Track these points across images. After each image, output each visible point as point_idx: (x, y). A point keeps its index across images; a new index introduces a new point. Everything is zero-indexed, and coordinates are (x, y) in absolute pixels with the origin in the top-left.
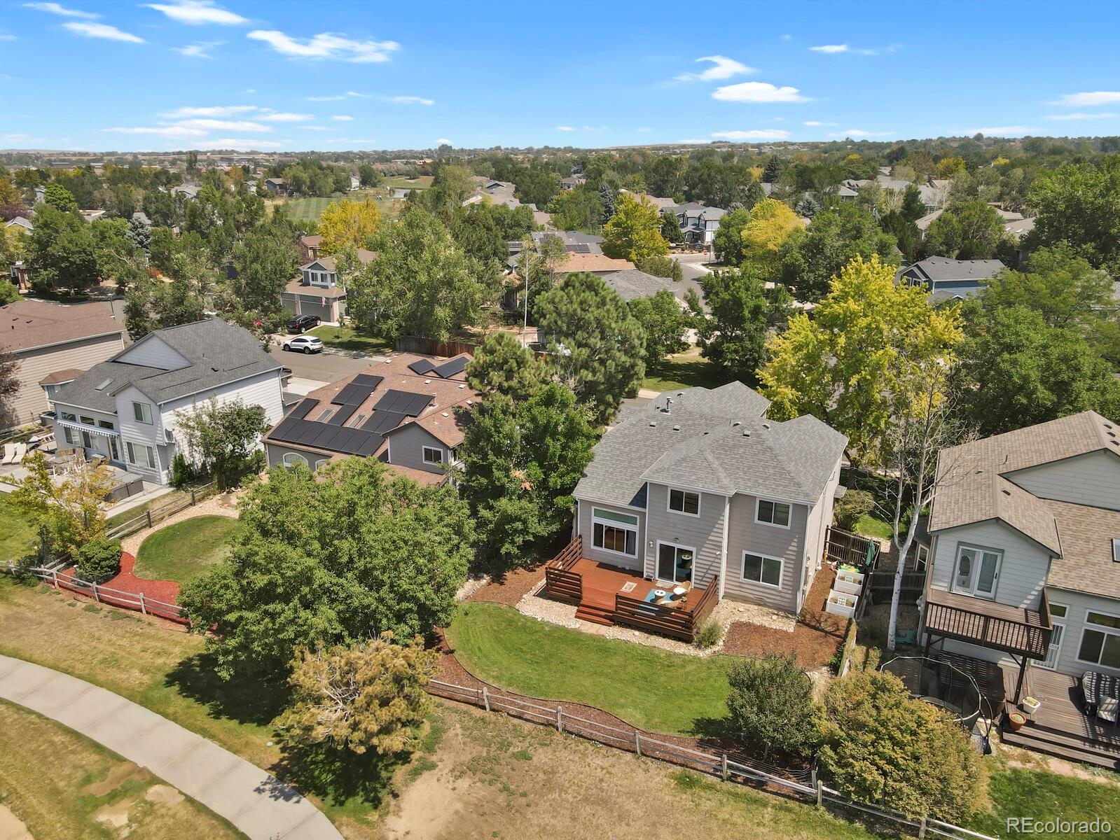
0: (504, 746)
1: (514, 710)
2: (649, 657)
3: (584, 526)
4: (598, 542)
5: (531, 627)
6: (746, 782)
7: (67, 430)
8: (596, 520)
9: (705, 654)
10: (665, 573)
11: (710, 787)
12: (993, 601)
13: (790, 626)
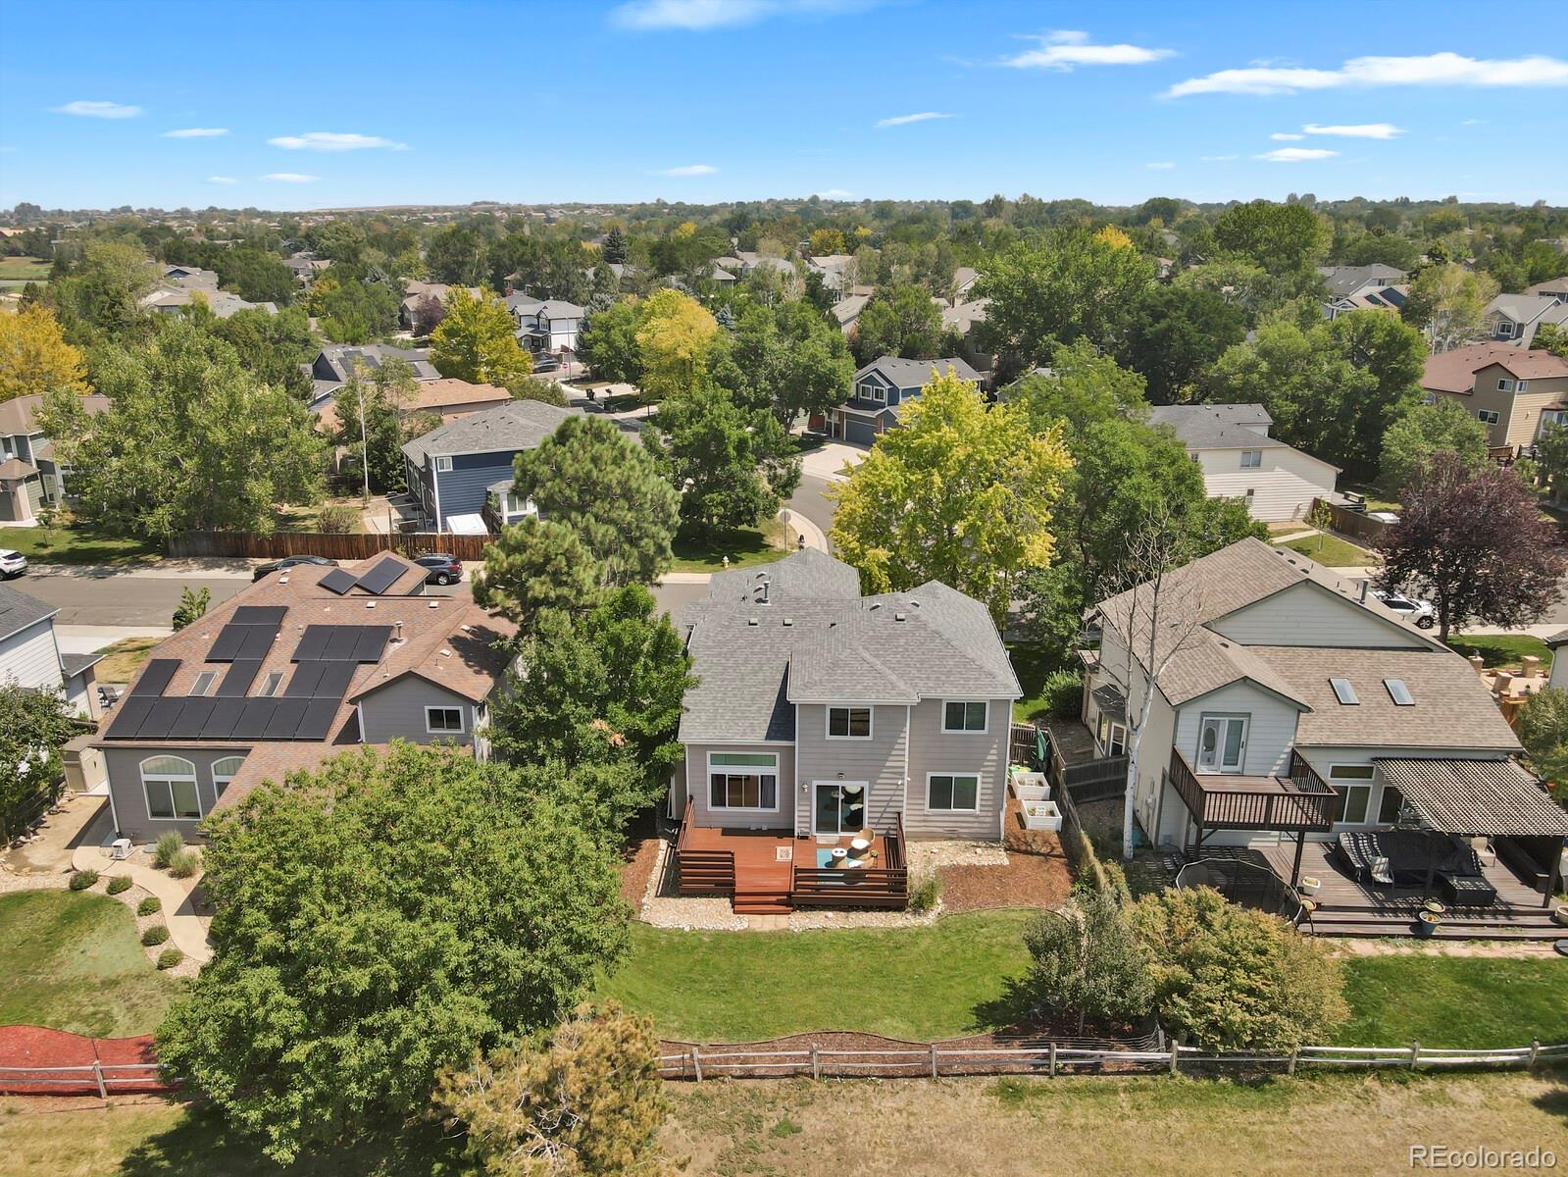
1: (736, 1067)
2: (864, 941)
3: (698, 781)
4: (718, 801)
6: (1078, 1070)
8: (712, 769)
9: (929, 919)
10: (826, 824)
11: (1040, 1092)
12: (1240, 774)
13: (1001, 858)
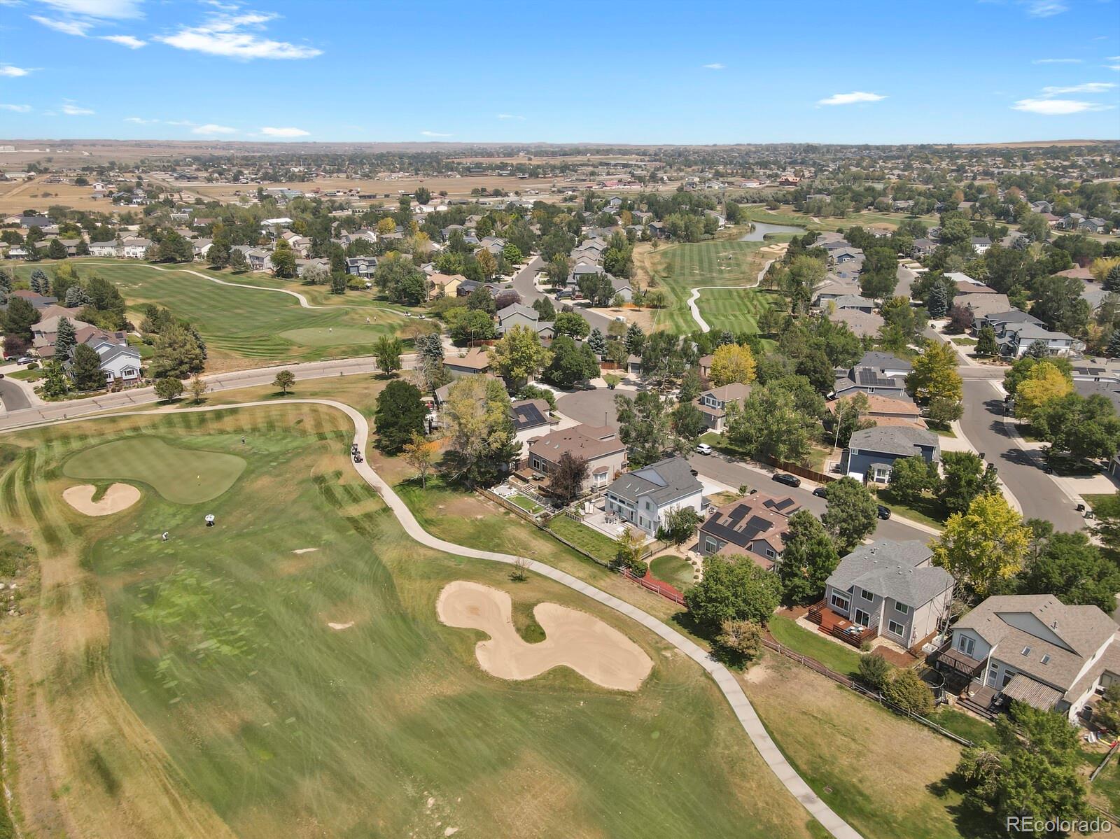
0: (783, 664)
1: (788, 654)
2: (841, 649)
3: (829, 595)
4: (833, 603)
5: (800, 629)
6: (860, 692)
7: (612, 503)
8: (833, 594)
9: (863, 653)
10: (858, 621)
11: (848, 690)
12: (971, 658)
13: (902, 652)
